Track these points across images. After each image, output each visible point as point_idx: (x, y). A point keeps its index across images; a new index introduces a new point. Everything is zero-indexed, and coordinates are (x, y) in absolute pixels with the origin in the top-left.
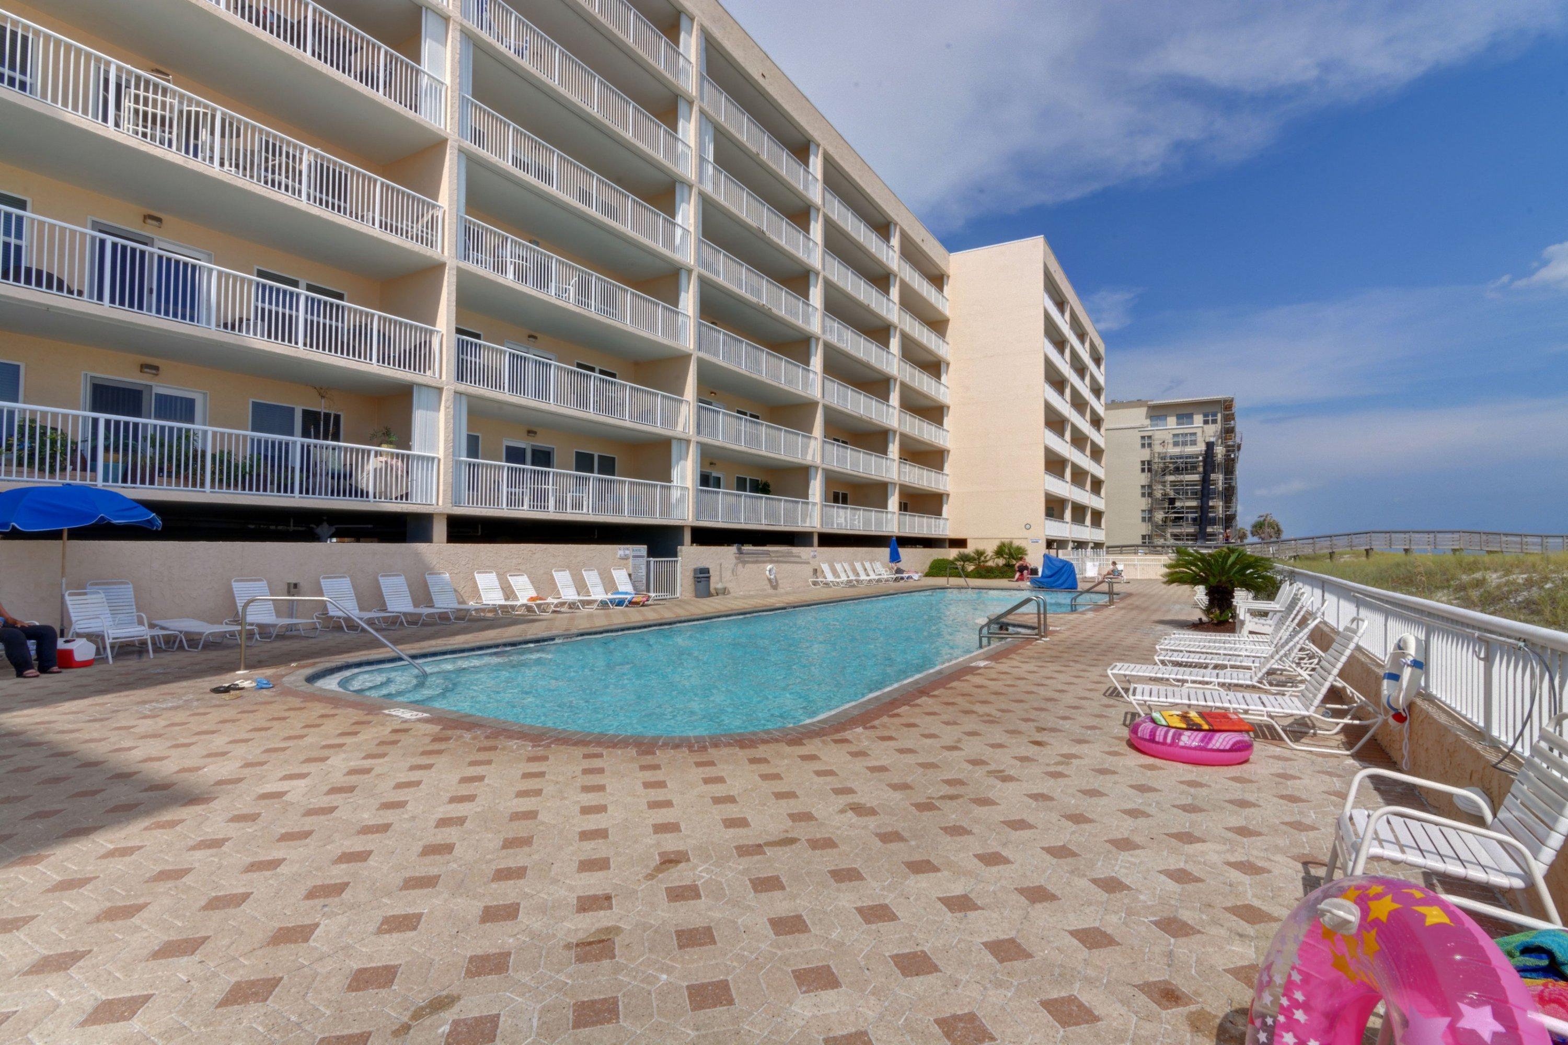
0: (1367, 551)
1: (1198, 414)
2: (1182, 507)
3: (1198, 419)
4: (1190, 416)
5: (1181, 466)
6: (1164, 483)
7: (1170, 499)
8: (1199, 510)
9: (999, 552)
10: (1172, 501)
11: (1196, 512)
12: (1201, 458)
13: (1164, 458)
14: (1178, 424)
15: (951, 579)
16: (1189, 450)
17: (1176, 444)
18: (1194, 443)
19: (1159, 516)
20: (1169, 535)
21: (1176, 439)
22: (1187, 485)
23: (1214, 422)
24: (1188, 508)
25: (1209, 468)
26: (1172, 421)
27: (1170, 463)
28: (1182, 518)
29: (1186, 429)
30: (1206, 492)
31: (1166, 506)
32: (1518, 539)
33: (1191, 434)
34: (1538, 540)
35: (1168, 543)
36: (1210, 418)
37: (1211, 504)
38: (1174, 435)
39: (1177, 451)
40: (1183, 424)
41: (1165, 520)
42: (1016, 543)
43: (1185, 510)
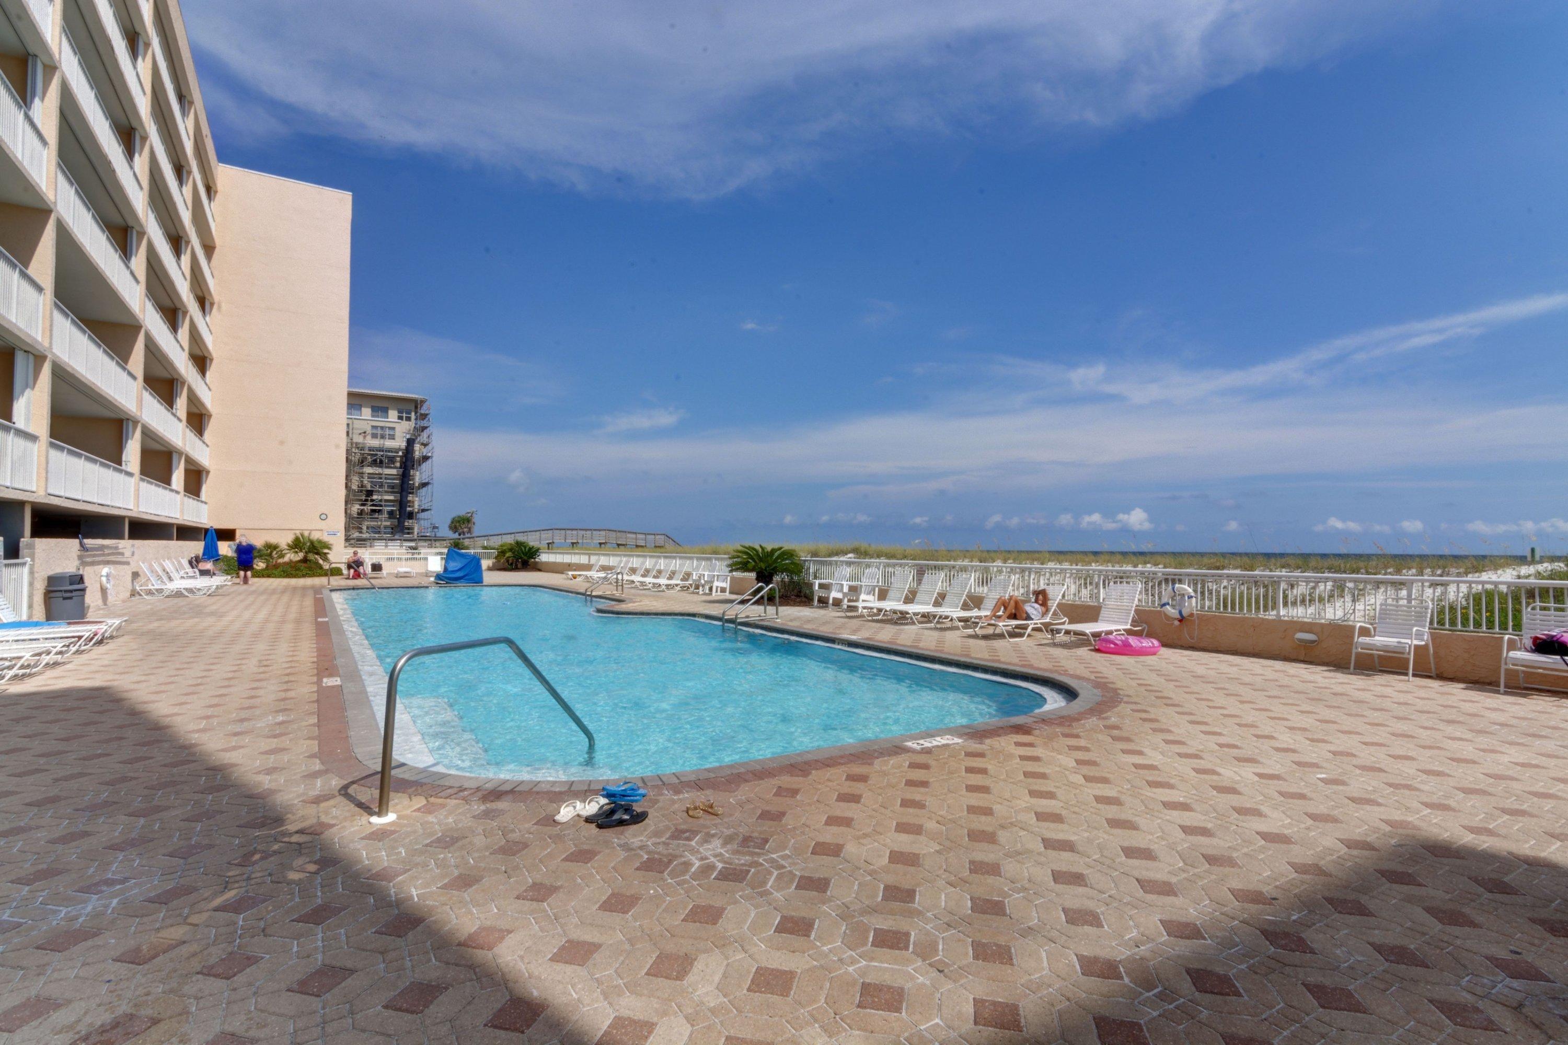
0: (548, 544)
1: (393, 409)
2: (381, 501)
3: (393, 415)
4: (385, 411)
5: (379, 459)
6: (361, 474)
7: (368, 491)
8: (397, 504)
9: (297, 545)
10: (370, 493)
11: (393, 506)
12: (400, 453)
13: (362, 449)
14: (373, 416)
15: (332, 578)
16: (389, 444)
17: (374, 436)
18: (392, 437)
19: (356, 508)
20: (364, 528)
21: (375, 431)
22: (386, 479)
23: (408, 419)
24: (387, 501)
25: (409, 464)
26: (366, 412)
27: (369, 454)
28: (379, 511)
29: (380, 422)
30: (405, 486)
31: (364, 498)
32: (634, 536)
33: (390, 428)
34: (643, 536)
35: (364, 536)
36: (404, 415)
37: (409, 499)
38: (374, 427)
39: (376, 443)
40: (378, 416)
41: (361, 513)
42: (315, 536)
43: (383, 503)
